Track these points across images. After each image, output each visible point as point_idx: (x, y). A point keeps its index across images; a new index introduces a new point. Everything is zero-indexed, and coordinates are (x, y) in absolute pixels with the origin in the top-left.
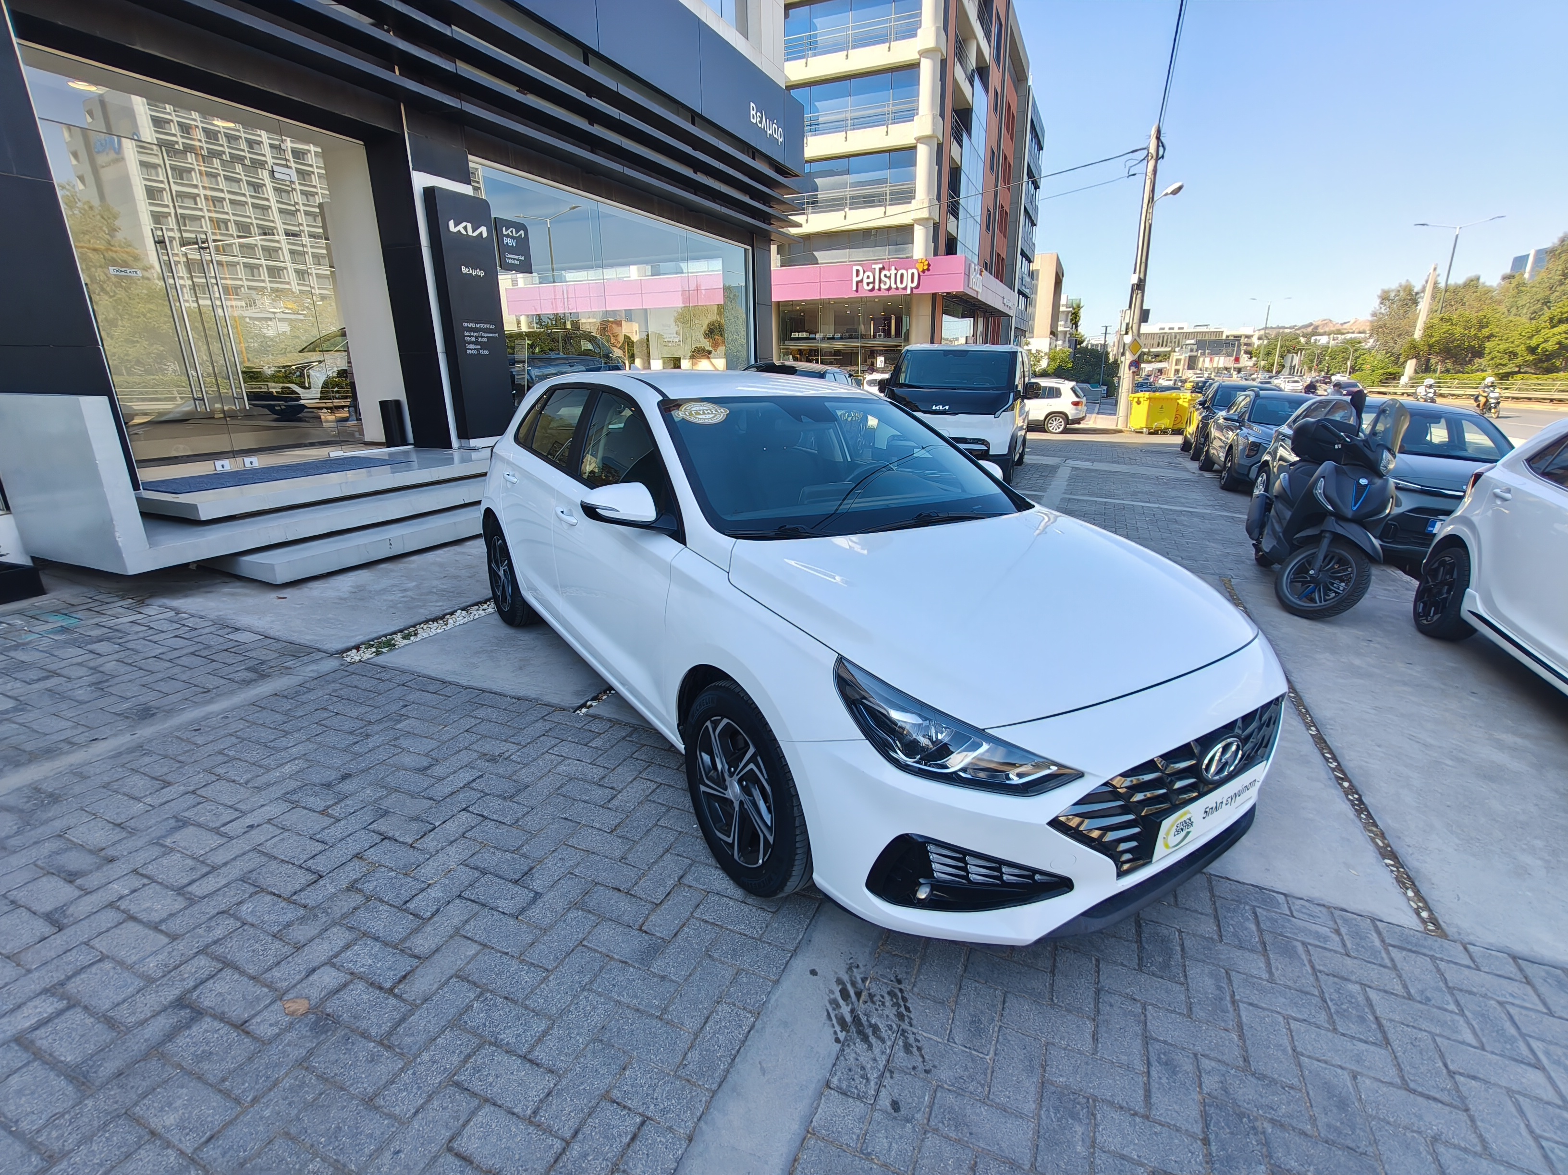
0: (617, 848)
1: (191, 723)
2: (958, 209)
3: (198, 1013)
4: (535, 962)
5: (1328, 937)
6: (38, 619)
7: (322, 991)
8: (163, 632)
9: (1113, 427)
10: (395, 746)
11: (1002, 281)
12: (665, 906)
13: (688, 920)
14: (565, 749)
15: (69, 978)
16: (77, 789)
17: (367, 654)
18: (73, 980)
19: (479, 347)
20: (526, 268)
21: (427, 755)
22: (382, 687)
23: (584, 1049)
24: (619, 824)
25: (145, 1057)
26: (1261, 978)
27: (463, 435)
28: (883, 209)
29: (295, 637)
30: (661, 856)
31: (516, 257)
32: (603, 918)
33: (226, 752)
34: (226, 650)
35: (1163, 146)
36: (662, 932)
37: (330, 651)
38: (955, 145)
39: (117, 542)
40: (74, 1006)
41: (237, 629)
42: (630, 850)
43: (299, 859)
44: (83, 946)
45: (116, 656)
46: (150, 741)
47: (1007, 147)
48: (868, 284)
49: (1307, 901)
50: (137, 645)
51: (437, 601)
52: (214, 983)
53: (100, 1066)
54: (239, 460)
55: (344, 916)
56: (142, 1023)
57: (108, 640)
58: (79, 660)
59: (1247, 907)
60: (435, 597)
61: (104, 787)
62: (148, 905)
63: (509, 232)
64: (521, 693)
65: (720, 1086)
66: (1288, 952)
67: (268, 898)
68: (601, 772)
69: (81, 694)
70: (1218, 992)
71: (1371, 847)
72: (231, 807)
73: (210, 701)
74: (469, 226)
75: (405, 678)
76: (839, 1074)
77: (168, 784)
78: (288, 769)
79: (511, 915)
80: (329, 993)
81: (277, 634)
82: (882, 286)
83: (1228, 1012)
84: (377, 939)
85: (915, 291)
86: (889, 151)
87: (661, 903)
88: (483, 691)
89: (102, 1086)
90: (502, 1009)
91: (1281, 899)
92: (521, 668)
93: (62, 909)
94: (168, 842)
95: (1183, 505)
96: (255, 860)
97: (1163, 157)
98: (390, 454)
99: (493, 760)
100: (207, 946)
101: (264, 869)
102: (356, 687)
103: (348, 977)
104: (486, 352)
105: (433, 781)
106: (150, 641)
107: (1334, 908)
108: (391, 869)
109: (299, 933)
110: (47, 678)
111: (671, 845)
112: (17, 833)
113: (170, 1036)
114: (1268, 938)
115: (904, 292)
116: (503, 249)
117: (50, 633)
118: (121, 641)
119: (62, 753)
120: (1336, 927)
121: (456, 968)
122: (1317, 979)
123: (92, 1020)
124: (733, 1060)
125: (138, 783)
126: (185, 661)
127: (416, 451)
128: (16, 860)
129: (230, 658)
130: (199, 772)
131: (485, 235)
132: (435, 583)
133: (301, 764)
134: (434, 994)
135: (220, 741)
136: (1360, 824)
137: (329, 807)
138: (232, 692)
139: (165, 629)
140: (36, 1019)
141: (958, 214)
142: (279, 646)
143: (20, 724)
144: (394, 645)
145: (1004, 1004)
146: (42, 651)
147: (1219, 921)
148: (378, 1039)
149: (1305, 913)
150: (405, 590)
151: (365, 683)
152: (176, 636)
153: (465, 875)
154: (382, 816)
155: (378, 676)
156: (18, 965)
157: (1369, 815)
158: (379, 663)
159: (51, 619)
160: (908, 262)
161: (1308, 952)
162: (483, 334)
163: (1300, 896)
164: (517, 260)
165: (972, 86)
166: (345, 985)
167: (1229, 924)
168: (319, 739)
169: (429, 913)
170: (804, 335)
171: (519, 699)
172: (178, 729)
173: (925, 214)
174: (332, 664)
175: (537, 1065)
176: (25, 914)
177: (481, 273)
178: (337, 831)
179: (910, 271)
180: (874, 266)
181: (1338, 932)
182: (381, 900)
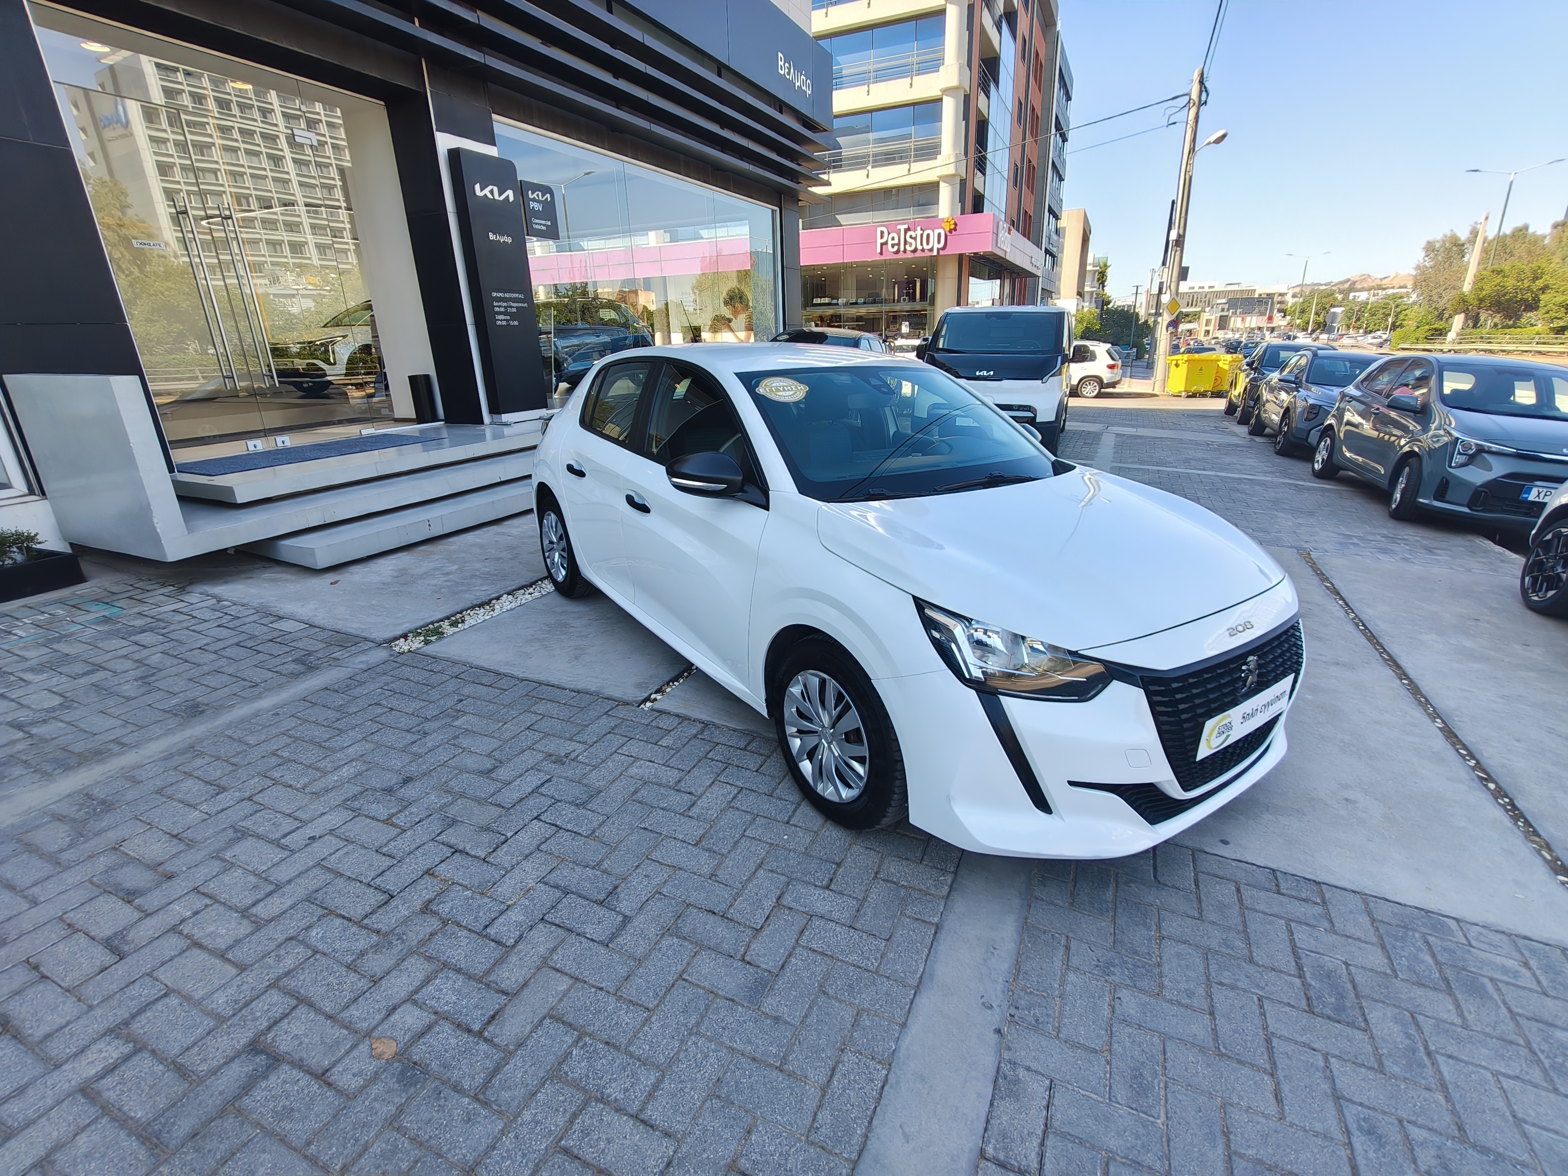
0: (705, 863)
1: (242, 720)
2: (985, 164)
3: (275, 1060)
4: (633, 999)
5: (1517, 972)
6: (79, 609)
7: (405, 1034)
8: (206, 621)
9: (1150, 392)
10: (454, 745)
11: (1029, 239)
12: (766, 932)
13: (794, 948)
14: (633, 748)
15: (134, 1016)
16: (130, 796)
17: (416, 644)
18: (138, 1019)
19: (508, 318)
20: (552, 233)
21: (489, 755)
22: (435, 679)
23: (700, 1107)
24: (703, 836)
25: (221, 1113)
26: (1453, 1024)
27: (495, 410)
28: (907, 166)
29: (340, 626)
30: (754, 873)
31: (543, 222)
32: (701, 946)
33: (279, 753)
34: (271, 640)
35: (1206, 91)
36: (767, 964)
37: (378, 640)
38: (982, 96)
39: (155, 528)
40: (140, 1050)
41: (281, 618)
42: (719, 865)
43: (366, 877)
44: (147, 979)
45: (160, 648)
46: (201, 741)
47: (1036, 99)
48: (893, 246)
49: (1483, 927)
50: (182, 635)
51: (481, 585)
52: (289, 1023)
53: (174, 1123)
54: (271, 438)
55: (422, 943)
56: (214, 1072)
57: (152, 630)
58: (123, 652)
59: (1417, 935)
60: (479, 581)
61: (157, 793)
62: (212, 929)
63: (535, 195)
64: (581, 686)
65: (860, 1155)
66: (1475, 989)
67: (338, 921)
68: (676, 774)
69: (129, 689)
70: (1408, 1042)
71: (1539, 862)
72: (289, 815)
73: (259, 697)
74: (496, 189)
75: (457, 669)
76: (993, 1141)
77: (224, 789)
78: (345, 772)
79: (600, 943)
80: (413, 1037)
81: (321, 623)
82: (908, 247)
83: (1425, 1066)
84: (458, 971)
85: (942, 253)
86: (914, 104)
87: (761, 928)
88: (540, 683)
89: (178, 1148)
90: (604, 1056)
91: (1453, 924)
92: (576, 658)
93: (121, 934)
94: (228, 855)
95: (1240, 472)
96: (319, 877)
97: (1205, 103)
98: (422, 431)
99: (559, 761)
100: (279, 979)
101: (330, 889)
102: (407, 679)
103: (433, 1017)
104: (516, 323)
105: (500, 785)
106: (194, 631)
107: (1516, 936)
108: (466, 887)
109: (377, 963)
110: (91, 672)
111: (763, 859)
112: (70, 846)
113: (247, 1088)
114: (1450, 973)
115: (930, 254)
116: (530, 214)
117: (94, 623)
118: (164, 631)
119: (112, 755)
120: (1524, 960)
121: (548, 1006)
122: (1518, 1024)
123: (161, 1067)
124: (870, 1122)
125: (191, 788)
126: (229, 652)
127: (447, 427)
128: (71, 877)
129: (276, 649)
130: (254, 777)
131: (511, 199)
132: (478, 565)
133: (359, 766)
134: (528, 1038)
135: (272, 741)
136: (1520, 834)
137: (393, 815)
138: (281, 686)
139: (207, 618)
140: (102, 1066)
141: (985, 169)
142: (326, 634)
143: (68, 723)
144: (443, 633)
145: (1165, 1054)
146: (85, 643)
147: (1388, 952)
148: (472, 1093)
149: (1484, 943)
150: (448, 574)
151: (418, 675)
152: (219, 626)
153: (547, 895)
154: (450, 826)
155: (429, 668)
156: (79, 1000)
157: (1527, 823)
158: (429, 653)
159: (93, 608)
160: (933, 222)
161: (1498, 990)
162: (513, 304)
163: (1475, 921)
164: (544, 225)
165: (1000, 33)
166: (430, 1027)
167: (1401, 957)
168: (375, 738)
169: (512, 941)
170: (827, 300)
171: (578, 692)
172: (229, 726)
173: (950, 170)
174: (381, 655)
175: (652, 1127)
176: (83, 940)
177: (509, 240)
178: (403, 844)
179: (937, 231)
180: (899, 227)
181: (1526, 965)
182: (459, 925)
